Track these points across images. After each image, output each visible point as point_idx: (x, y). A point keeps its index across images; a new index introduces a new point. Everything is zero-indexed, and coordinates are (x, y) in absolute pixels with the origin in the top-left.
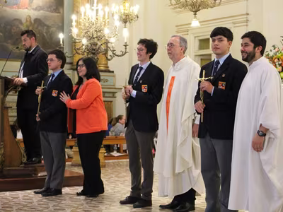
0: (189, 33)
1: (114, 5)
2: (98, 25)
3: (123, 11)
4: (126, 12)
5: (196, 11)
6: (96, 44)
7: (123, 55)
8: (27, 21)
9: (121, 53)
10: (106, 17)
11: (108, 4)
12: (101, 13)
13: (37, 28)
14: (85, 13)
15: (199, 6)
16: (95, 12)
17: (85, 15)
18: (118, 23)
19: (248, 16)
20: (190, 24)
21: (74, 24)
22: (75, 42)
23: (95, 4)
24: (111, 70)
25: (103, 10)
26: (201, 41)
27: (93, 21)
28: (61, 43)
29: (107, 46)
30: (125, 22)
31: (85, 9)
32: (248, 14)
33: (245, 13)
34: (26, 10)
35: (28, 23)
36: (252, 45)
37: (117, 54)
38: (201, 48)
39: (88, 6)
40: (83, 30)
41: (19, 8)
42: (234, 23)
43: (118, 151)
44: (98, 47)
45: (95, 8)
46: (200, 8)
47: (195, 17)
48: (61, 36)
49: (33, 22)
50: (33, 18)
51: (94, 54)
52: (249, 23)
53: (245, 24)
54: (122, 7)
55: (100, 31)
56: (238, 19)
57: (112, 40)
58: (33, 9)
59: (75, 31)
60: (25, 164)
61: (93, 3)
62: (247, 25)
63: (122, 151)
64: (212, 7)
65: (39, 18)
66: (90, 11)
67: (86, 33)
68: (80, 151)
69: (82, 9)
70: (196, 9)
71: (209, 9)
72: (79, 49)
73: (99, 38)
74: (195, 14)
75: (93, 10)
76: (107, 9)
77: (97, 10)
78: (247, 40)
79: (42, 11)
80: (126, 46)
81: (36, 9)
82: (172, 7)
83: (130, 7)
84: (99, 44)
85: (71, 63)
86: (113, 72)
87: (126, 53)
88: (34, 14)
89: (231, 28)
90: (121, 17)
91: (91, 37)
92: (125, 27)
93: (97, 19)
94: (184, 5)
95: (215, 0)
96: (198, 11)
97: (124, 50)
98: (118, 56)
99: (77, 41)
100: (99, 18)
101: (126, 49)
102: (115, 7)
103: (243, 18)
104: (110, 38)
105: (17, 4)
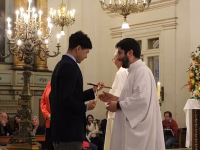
0: (122, 35)
1: (51, 9)
2: (32, 27)
3: (60, 15)
4: (63, 15)
5: (126, 15)
6: (29, 45)
7: (56, 56)
9: (54, 54)
10: (40, 19)
14: (19, 16)
15: (129, 10)
16: (29, 14)
18: (50, 26)
19: (177, 20)
20: (121, 27)
21: (9, 26)
22: (9, 44)
23: (29, 8)
25: (37, 12)
27: (27, 23)
29: (40, 47)
30: (62, 25)
31: (20, 12)
32: (176, 18)
33: (174, 17)
36: (123, 51)
37: (50, 54)
39: (22, 9)
42: (164, 26)
44: (31, 48)
45: (29, 11)
46: (130, 12)
47: (125, 20)
51: (28, 54)
52: (177, 27)
53: (174, 27)
54: (59, 11)
55: (34, 33)
56: (167, 23)
57: (47, 41)
59: (9, 32)
62: (175, 28)
64: (141, 11)
66: (25, 14)
67: (20, 34)
69: (17, 12)
70: (126, 11)
72: (14, 50)
73: (33, 39)
74: (126, 17)
75: (27, 13)
77: (31, 13)
80: (58, 47)
83: (67, 12)
84: (33, 45)
85: (12, 64)
87: (58, 53)
89: (161, 31)
90: (58, 21)
91: (25, 39)
92: (62, 30)
93: (31, 21)
94: (115, 8)
95: (144, 4)
96: (128, 14)
97: (57, 51)
98: (51, 56)
99: (12, 42)
100: (33, 21)
101: (58, 49)
102: (53, 11)
103: (172, 22)
104: (44, 39)
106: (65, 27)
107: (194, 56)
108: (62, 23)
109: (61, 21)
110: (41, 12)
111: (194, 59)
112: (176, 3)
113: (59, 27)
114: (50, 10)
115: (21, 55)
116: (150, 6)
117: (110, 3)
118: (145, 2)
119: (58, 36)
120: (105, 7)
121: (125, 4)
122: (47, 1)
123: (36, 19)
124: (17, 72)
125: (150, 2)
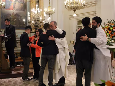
1: (45, 8)
2: (38, 16)
3: (48, 10)
4: (50, 11)
6: (37, 23)
10: (41, 13)
11: (43, 8)
12: (39, 11)
14: (33, 12)
16: (37, 11)
18: (45, 15)
19: (96, 12)
21: (29, 15)
22: (29, 23)
23: (37, 8)
25: (40, 10)
28: (24, 23)
29: (41, 24)
30: (49, 14)
31: (33, 10)
32: (95, 11)
36: (96, 23)
41: (10, 10)
45: (37, 9)
48: (24, 20)
50: (15, 13)
51: (36, 27)
54: (48, 9)
55: (39, 18)
56: (92, 13)
57: (44, 22)
59: (29, 18)
62: (95, 15)
64: (81, 9)
65: (17, 13)
67: (33, 19)
68: (33, 63)
69: (32, 10)
70: (75, 9)
72: (31, 25)
73: (38, 21)
74: (75, 12)
75: (36, 10)
77: (38, 10)
78: (94, 21)
81: (16, 10)
83: (51, 9)
84: (38, 23)
88: (15, 12)
90: (48, 13)
91: (35, 21)
93: (37, 14)
94: (70, 8)
95: (82, 6)
103: (94, 13)
104: (42, 21)
105: (9, 8)
106: (51, 15)
108: (50, 13)
109: (49, 13)
110: (41, 10)
112: (95, 5)
113: (48, 15)
115: (34, 27)
117: (68, 6)
118: (82, 5)
119: (48, 19)
120: (66, 7)
121: (75, 6)
122: (43, 5)
123: (39, 13)
124: (32, 33)
125: (84, 5)
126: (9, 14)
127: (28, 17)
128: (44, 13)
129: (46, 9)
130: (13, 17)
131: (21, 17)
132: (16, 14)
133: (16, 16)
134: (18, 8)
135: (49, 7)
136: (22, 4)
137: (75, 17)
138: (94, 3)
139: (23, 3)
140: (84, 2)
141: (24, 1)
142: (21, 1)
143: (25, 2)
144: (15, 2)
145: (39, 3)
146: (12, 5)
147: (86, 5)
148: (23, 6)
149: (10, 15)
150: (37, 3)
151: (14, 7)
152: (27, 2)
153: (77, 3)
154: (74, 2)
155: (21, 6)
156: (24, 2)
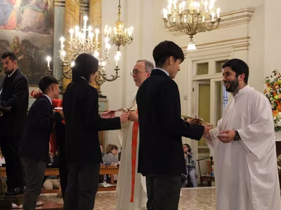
0: (186, 56)
1: (106, 26)
2: (88, 48)
3: (116, 33)
4: (120, 34)
5: (193, 35)
7: (114, 79)
8: (14, 42)
9: (111, 78)
10: (97, 39)
11: (101, 25)
12: (91, 35)
13: (25, 50)
15: (196, 29)
16: (85, 33)
17: (74, 37)
18: (108, 46)
19: (249, 40)
20: (186, 47)
21: (62, 46)
22: (63, 66)
23: (85, 26)
24: (103, 95)
25: (93, 31)
26: (199, 65)
27: (83, 43)
28: (49, 66)
30: (119, 44)
32: (249, 38)
33: (246, 36)
34: (14, 31)
35: (15, 45)
36: (234, 73)
37: (107, 78)
38: (199, 72)
39: (77, 27)
40: (72, 53)
41: (6, 29)
42: (234, 47)
43: (109, 181)
45: (85, 29)
46: (197, 31)
47: (191, 41)
48: (48, 59)
49: (20, 43)
50: (21, 39)
52: (250, 47)
53: (246, 48)
54: (115, 29)
56: (238, 43)
57: (104, 64)
58: (21, 30)
59: (63, 54)
60: (6, 194)
61: (83, 25)
62: (248, 49)
63: (112, 182)
64: (209, 30)
65: (27, 39)
66: (80, 33)
67: (75, 56)
69: (71, 31)
70: (192, 30)
71: (207, 32)
74: (192, 37)
75: (82, 32)
76: (97, 31)
77: (87, 32)
78: (228, 69)
79: (30, 32)
80: (117, 70)
81: (24, 30)
82: (167, 29)
83: (124, 30)
86: (105, 97)
87: (117, 77)
88: (22, 35)
89: (231, 52)
90: (114, 39)
92: (119, 50)
93: (87, 42)
94: (179, 27)
95: (213, 23)
96: (195, 34)
97: (115, 75)
98: (109, 80)
99: (65, 64)
100: (89, 41)
101: (117, 73)
102: (108, 29)
103: (244, 42)
105: (3, 24)
106: (121, 47)
107: (268, 81)
108: (119, 42)
109: (117, 39)
111: (268, 85)
112: (249, 21)
113: (115, 47)
114: (104, 28)
116: (220, 23)
117: (174, 21)
118: (213, 20)
120: (168, 24)
121: (191, 22)
122: (101, 17)
123: (92, 39)
125: (219, 20)
126: (4, 41)
127: (60, 49)
128: (107, 40)
129: (108, 30)
130: (15, 49)
131: (37, 48)
132: (25, 41)
133: (24, 48)
134: (29, 24)
135: (118, 22)
136: (40, 14)
137: (193, 52)
138: (246, 13)
139: (43, 12)
140: (219, 11)
141: (47, 4)
142: (38, 6)
143: (49, 8)
144: (22, 8)
145: (88, 11)
146: (13, 15)
147: (222, 18)
148: (42, 20)
149: (7, 43)
150: (84, 12)
151: (19, 21)
152: (56, 8)
153: (199, 14)
154: (189, 11)
155: (37, 20)
156: (46, 9)
